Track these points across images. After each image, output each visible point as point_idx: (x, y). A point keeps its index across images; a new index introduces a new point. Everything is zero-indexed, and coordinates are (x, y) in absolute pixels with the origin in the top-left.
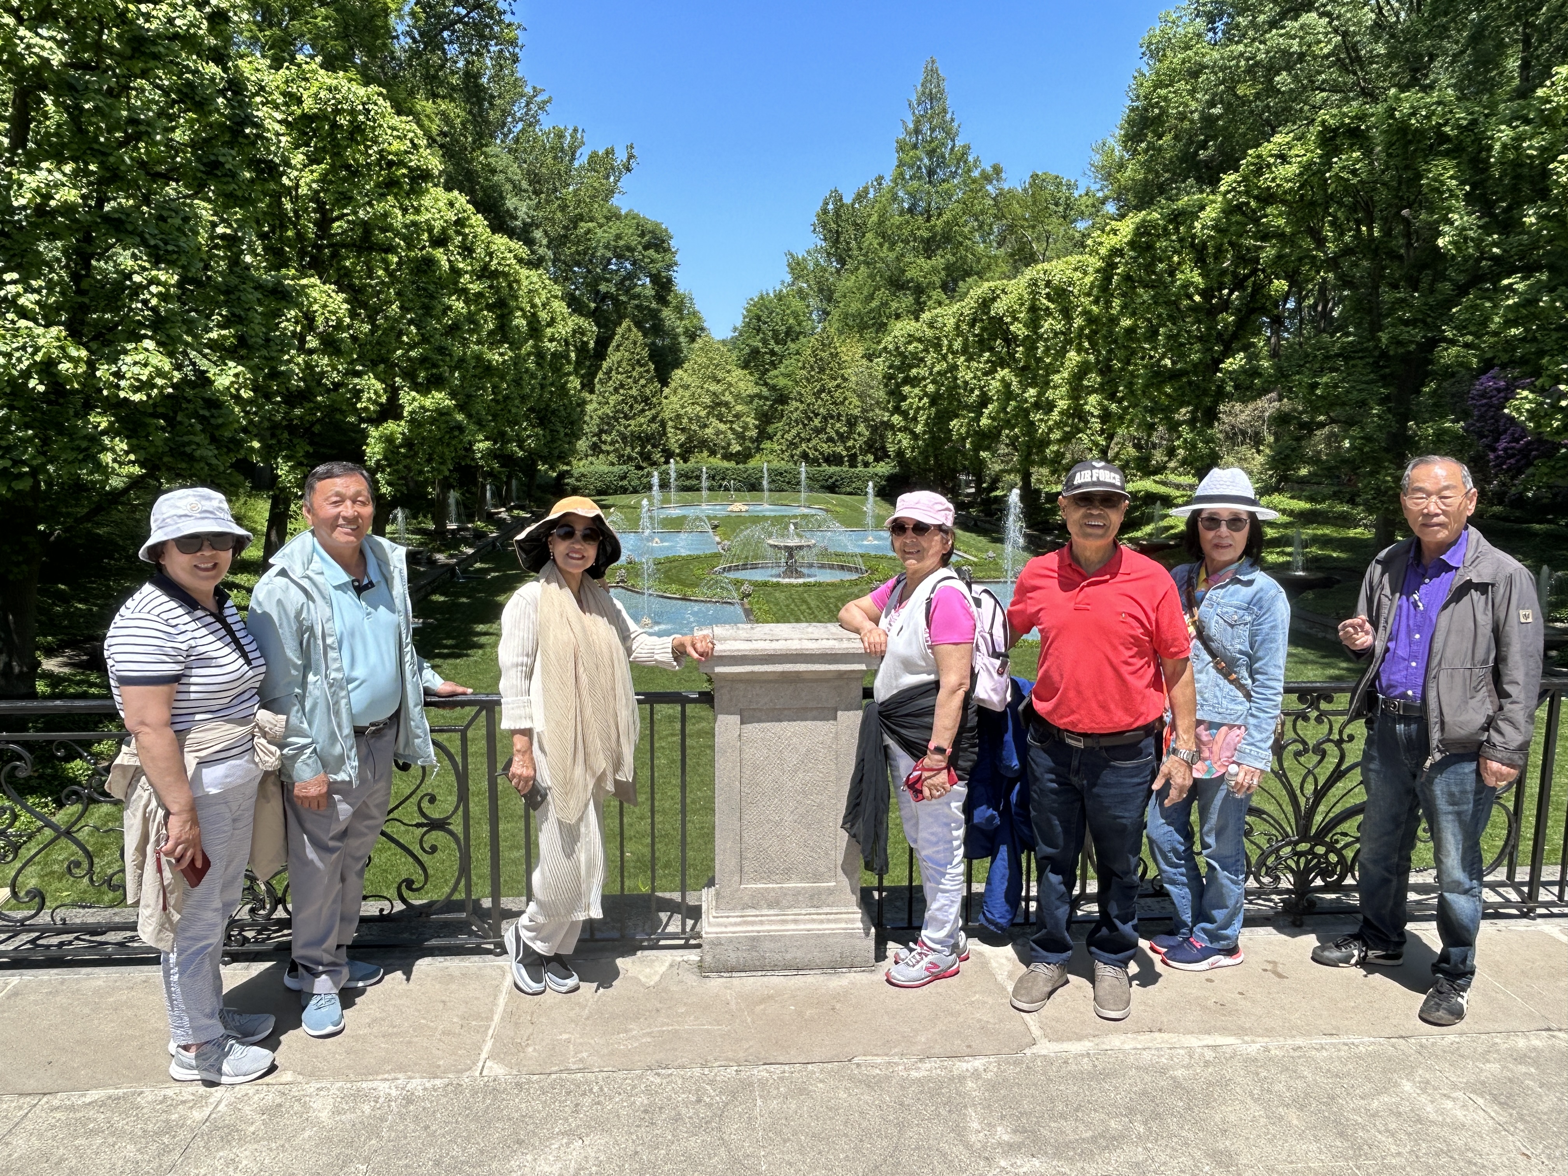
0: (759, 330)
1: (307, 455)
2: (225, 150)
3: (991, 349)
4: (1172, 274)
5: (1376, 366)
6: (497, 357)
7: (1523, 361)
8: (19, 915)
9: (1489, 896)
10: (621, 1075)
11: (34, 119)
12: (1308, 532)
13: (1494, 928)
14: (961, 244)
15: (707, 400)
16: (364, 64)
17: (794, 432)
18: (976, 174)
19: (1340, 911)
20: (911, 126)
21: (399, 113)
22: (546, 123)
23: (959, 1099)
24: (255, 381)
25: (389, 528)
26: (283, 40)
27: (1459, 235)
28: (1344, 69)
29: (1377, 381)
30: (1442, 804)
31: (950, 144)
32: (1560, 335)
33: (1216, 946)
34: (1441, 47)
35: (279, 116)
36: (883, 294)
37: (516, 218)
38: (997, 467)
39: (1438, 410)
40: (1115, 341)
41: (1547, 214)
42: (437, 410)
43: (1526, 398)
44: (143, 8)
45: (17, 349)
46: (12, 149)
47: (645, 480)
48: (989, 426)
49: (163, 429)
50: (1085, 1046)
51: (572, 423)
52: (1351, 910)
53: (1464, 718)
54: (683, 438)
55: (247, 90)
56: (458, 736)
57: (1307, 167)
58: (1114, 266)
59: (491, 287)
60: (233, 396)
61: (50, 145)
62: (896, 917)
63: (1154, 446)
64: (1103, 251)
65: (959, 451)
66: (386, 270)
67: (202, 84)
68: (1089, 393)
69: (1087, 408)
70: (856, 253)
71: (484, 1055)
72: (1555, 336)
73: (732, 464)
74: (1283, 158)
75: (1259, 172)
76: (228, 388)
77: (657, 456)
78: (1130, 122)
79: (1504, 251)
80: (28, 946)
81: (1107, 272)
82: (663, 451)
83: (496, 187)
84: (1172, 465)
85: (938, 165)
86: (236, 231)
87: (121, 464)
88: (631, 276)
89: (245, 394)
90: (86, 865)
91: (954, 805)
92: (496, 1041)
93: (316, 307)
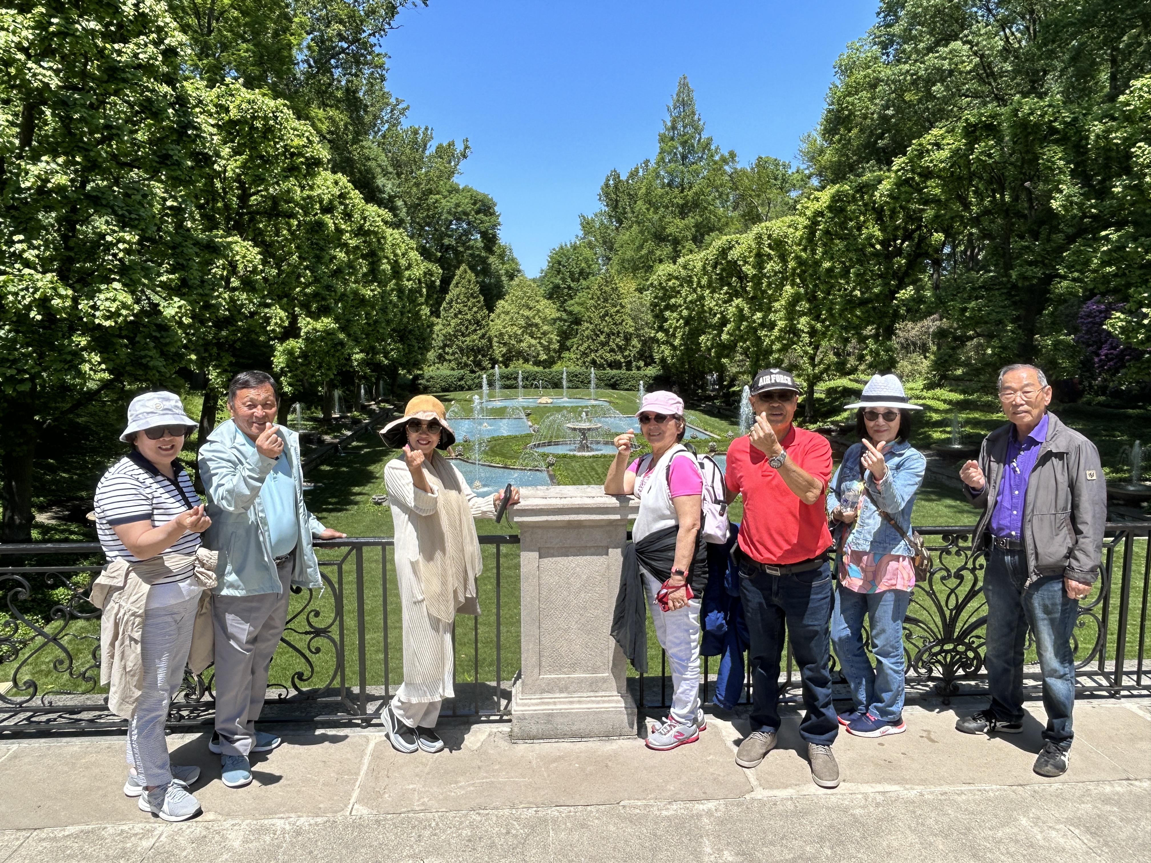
0: (559, 272)
1: (231, 364)
2: (173, 146)
3: (729, 284)
4: (859, 229)
5: (1009, 296)
6: (369, 292)
7: (1115, 291)
8: (19, 699)
9: (1086, 682)
10: (452, 814)
11: (37, 125)
12: (963, 416)
13: (1090, 705)
14: (706, 208)
15: (523, 322)
16: (274, 84)
17: (586, 345)
18: (717, 158)
19: (976, 694)
20: (669, 124)
21: (299, 118)
22: (405, 124)
23: (697, 831)
24: (193, 311)
25: (289, 417)
26: (215, 66)
27: (1067, 200)
28: (981, 80)
29: (1010, 306)
30: (1039, 613)
31: (698, 136)
32: (1142, 272)
33: (885, 719)
34: (1051, 65)
35: (212, 121)
36: (650, 244)
37: (384, 192)
38: (734, 370)
39: (1055, 327)
40: (819, 278)
41: (1130, 186)
42: (325, 331)
43: (1119, 318)
44: (116, 46)
45: (22, 290)
46: (22, 148)
47: (477, 381)
48: (728, 340)
49: (126, 346)
50: (789, 792)
51: (424, 340)
52: (983, 693)
53: (1052, 549)
54: (504, 350)
55: (190, 103)
56: (336, 567)
57: (955, 152)
58: (817, 223)
59: (364, 242)
60: (177, 323)
61: (49, 144)
62: (652, 699)
63: (849, 354)
64: (809, 213)
65: (706, 358)
66: (289, 230)
67: (157, 100)
68: (800, 316)
69: (799, 326)
70: (630, 215)
71: (352, 801)
72: (1138, 272)
73: (541, 369)
74: (938, 146)
75: (920, 156)
76: (174, 317)
77: (486, 363)
78: (828, 121)
79: (1100, 211)
80: (25, 722)
81: (812, 228)
82: (490, 359)
83: (369, 171)
84: (862, 367)
85: (689, 152)
86: (180, 204)
87: (95, 371)
88: (467, 233)
89: (186, 321)
90: (67, 663)
91: (692, 616)
92: (362, 790)
93: (238, 258)
